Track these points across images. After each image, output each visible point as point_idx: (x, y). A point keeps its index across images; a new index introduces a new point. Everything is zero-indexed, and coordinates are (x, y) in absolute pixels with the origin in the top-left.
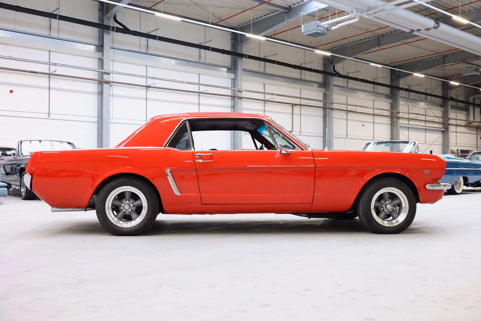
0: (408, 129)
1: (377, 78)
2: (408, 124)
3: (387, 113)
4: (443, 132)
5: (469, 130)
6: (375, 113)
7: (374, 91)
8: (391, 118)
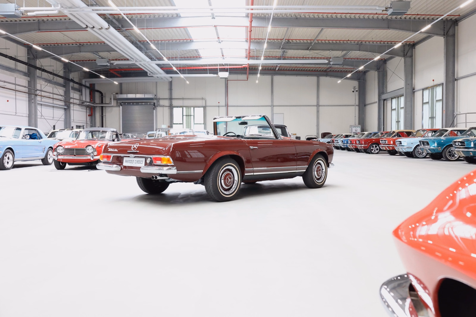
0: (41, 106)
1: (17, 56)
2: (41, 101)
3: (26, 90)
4: (65, 109)
5: (82, 109)
6: (17, 89)
7: (16, 69)
8: (29, 95)
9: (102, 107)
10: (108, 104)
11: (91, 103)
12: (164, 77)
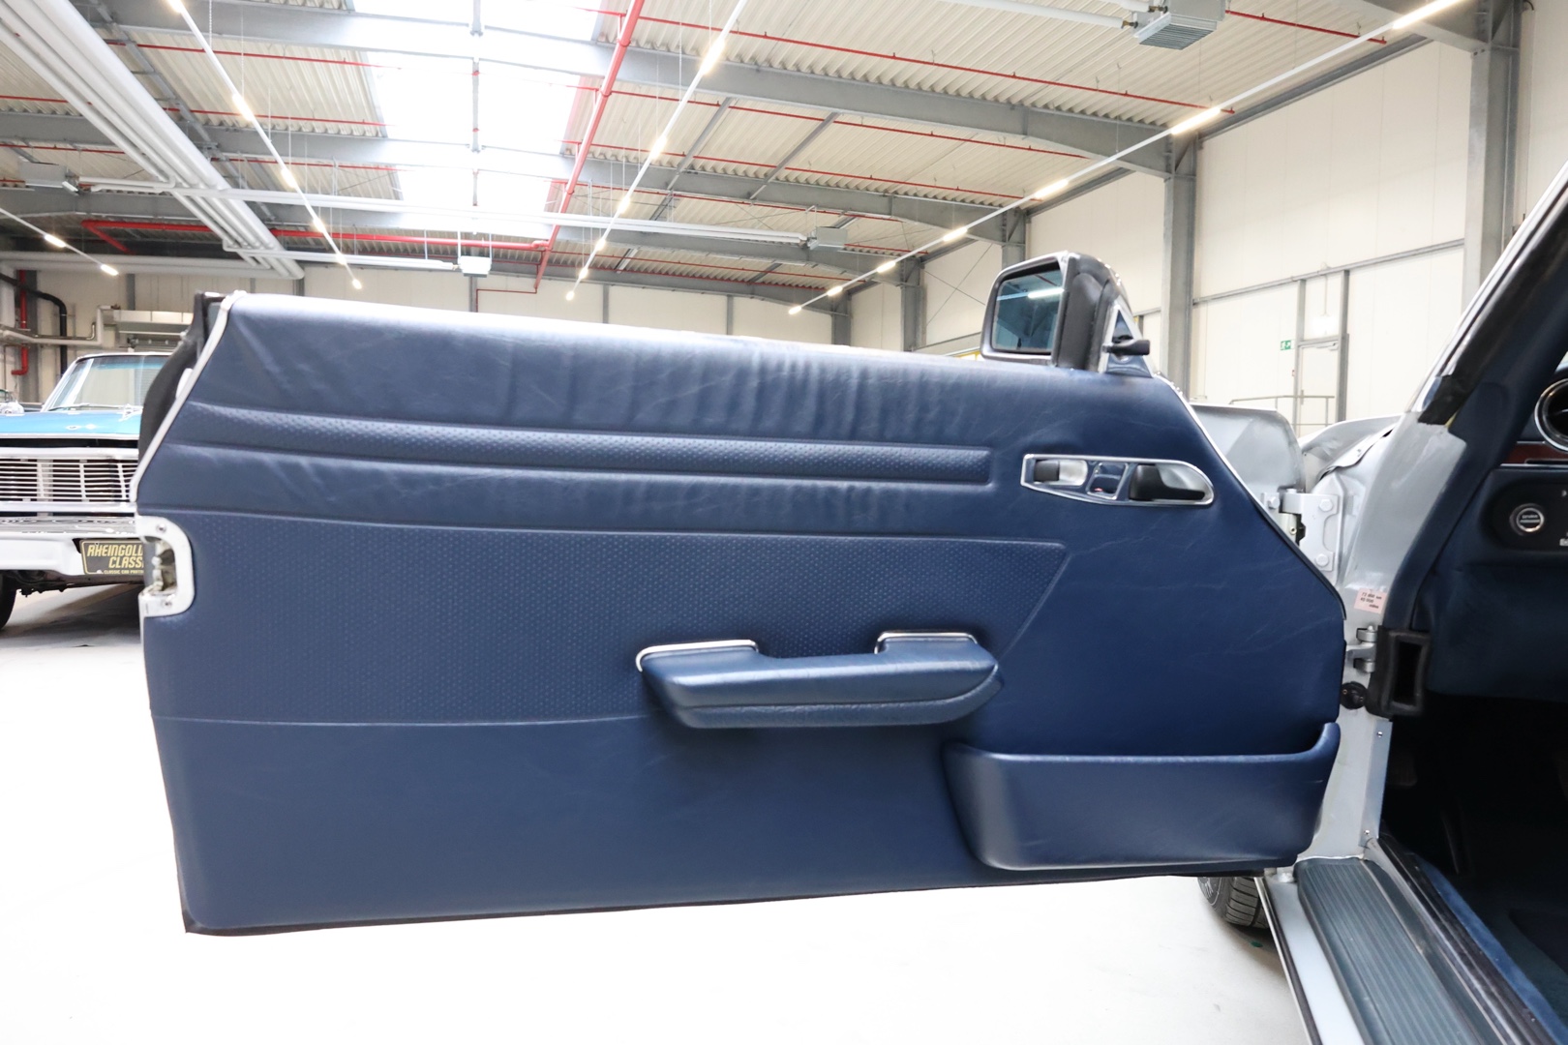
9: (63, 349)
10: (84, 339)
11: (20, 332)
12: (278, 260)
